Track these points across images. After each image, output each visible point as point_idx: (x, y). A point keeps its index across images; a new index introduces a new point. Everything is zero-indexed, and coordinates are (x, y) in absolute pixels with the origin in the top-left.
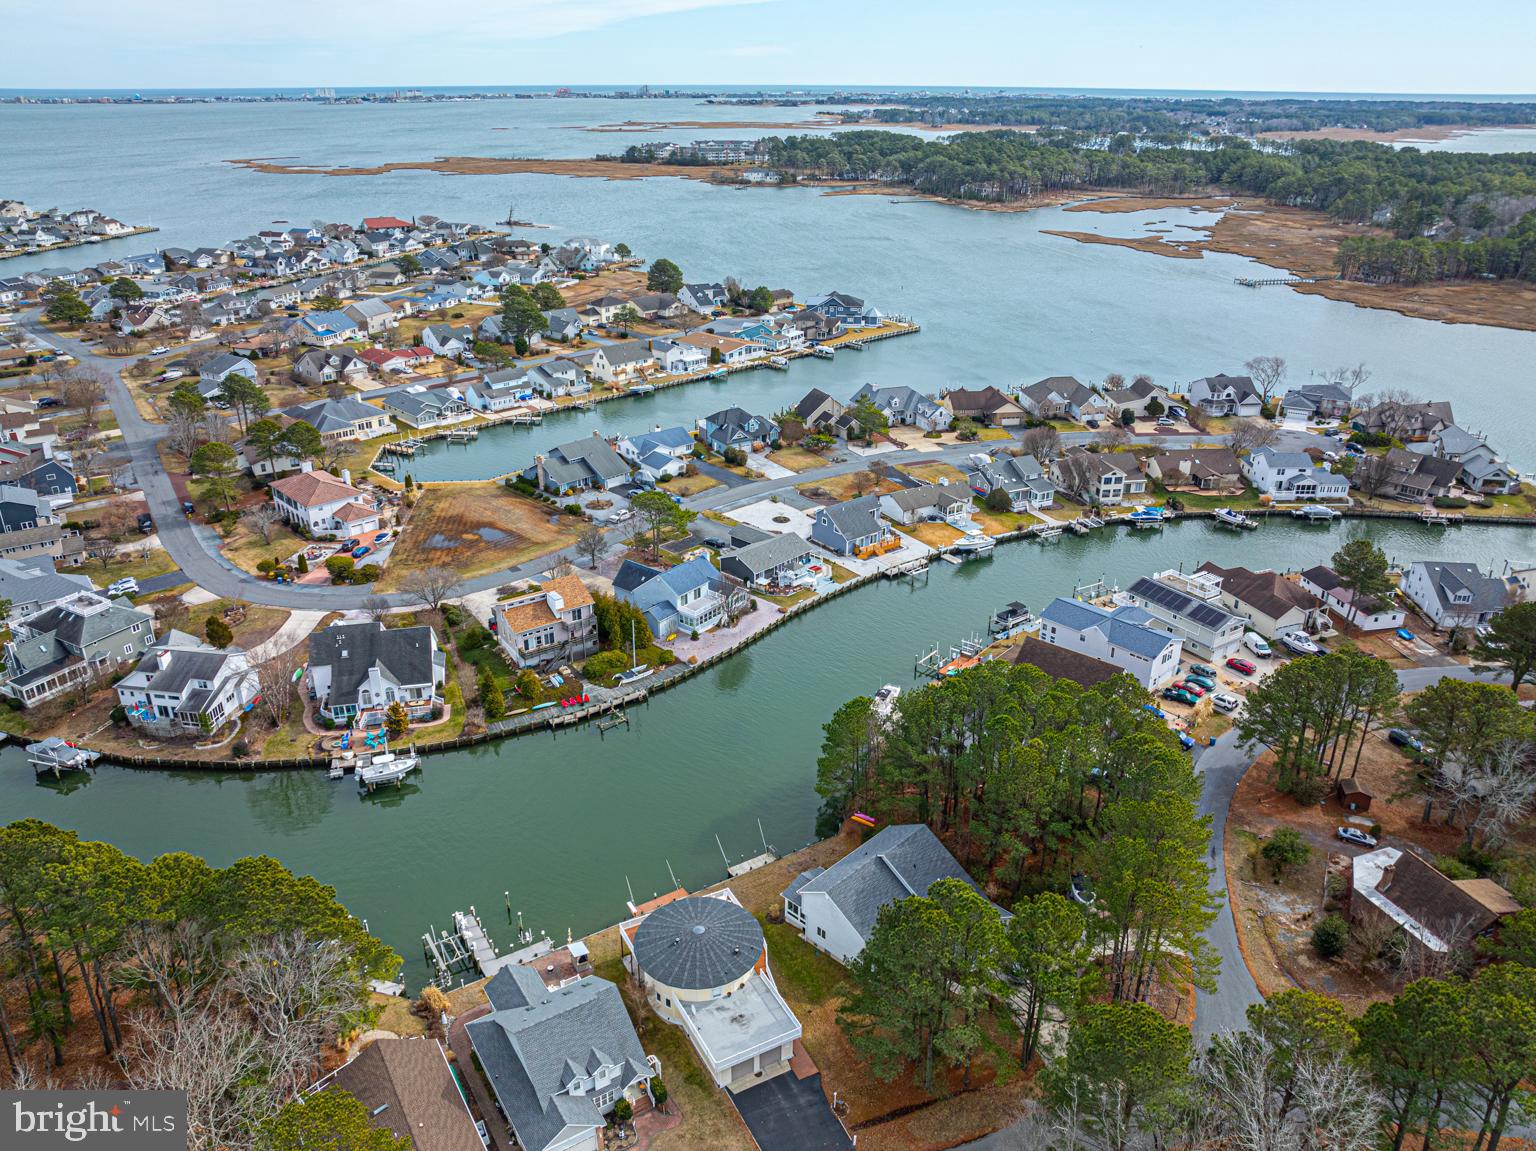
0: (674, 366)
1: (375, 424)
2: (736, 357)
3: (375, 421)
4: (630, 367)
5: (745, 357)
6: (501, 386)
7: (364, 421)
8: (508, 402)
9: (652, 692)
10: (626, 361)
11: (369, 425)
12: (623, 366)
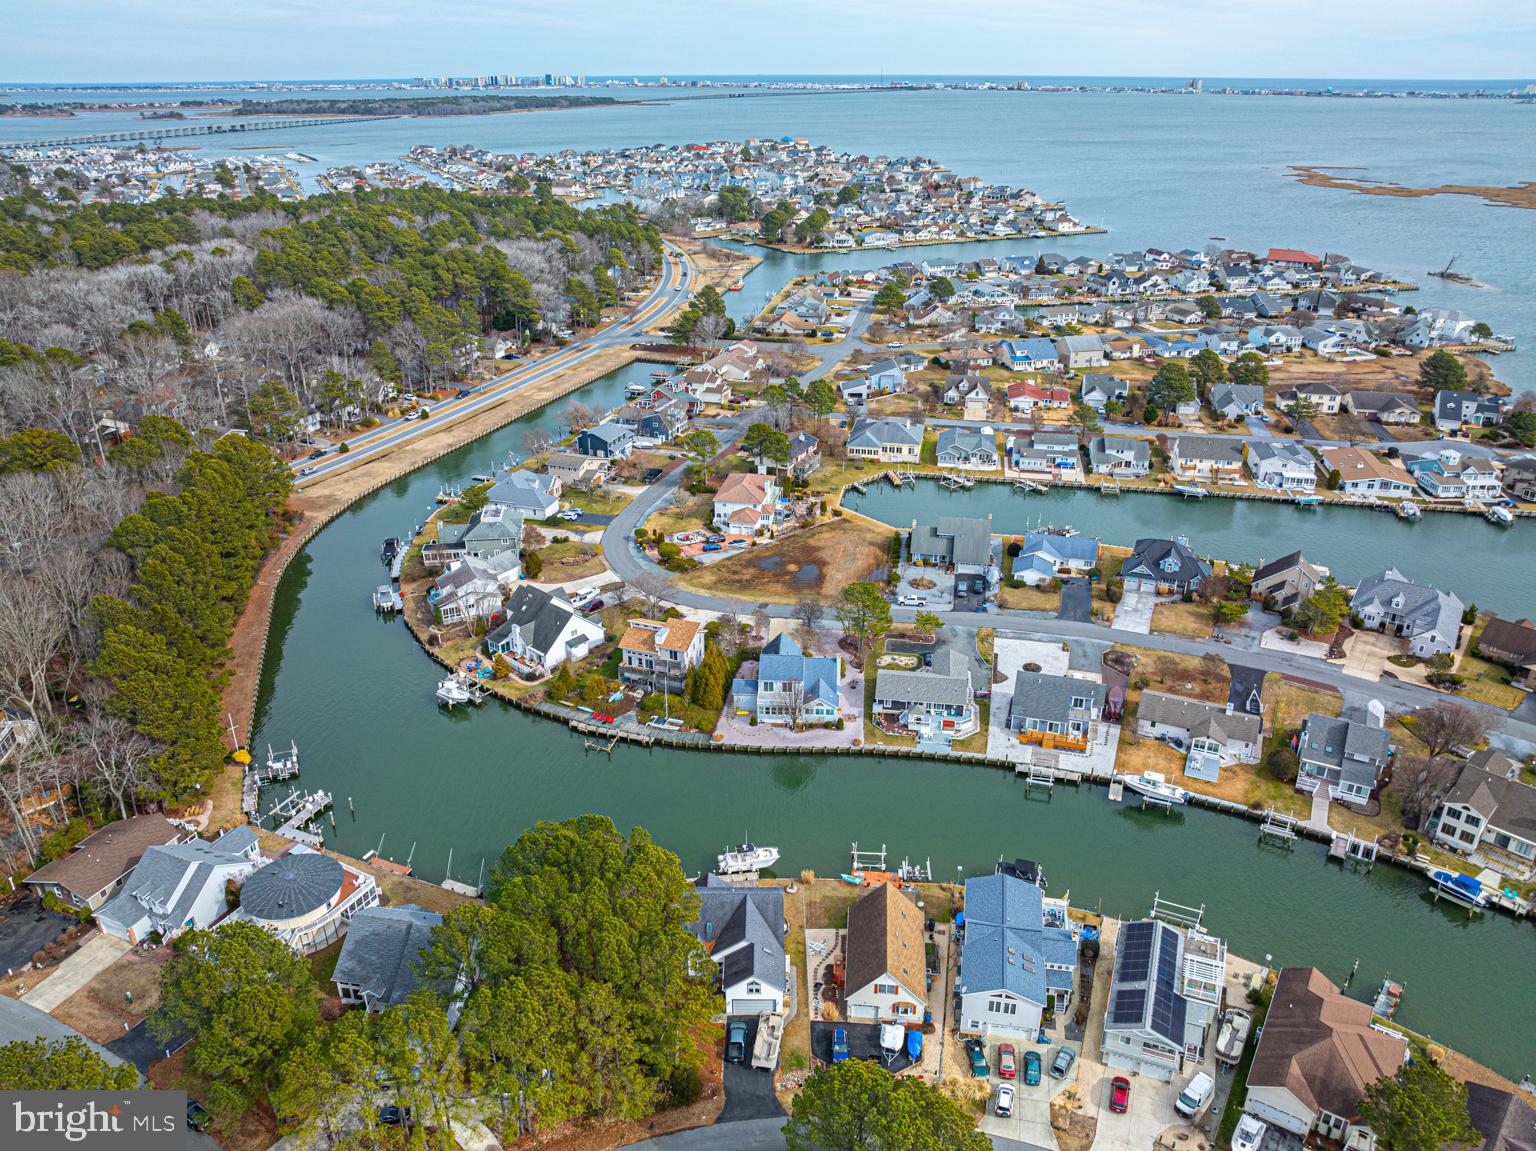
0: (1268, 478)
1: (905, 450)
2: (1362, 489)
3: (905, 448)
4: (1206, 465)
5: (1377, 491)
6: (1044, 447)
7: (896, 445)
8: (1041, 464)
9: (658, 743)
10: (1202, 457)
11: (899, 450)
12: (1196, 462)
